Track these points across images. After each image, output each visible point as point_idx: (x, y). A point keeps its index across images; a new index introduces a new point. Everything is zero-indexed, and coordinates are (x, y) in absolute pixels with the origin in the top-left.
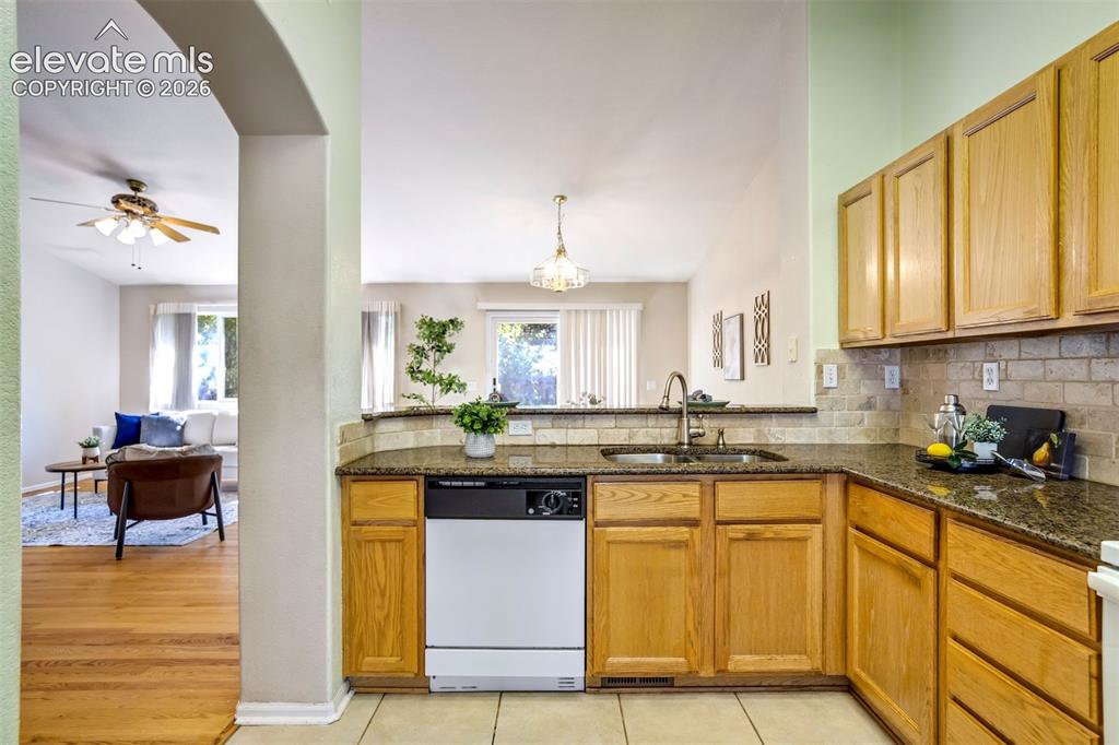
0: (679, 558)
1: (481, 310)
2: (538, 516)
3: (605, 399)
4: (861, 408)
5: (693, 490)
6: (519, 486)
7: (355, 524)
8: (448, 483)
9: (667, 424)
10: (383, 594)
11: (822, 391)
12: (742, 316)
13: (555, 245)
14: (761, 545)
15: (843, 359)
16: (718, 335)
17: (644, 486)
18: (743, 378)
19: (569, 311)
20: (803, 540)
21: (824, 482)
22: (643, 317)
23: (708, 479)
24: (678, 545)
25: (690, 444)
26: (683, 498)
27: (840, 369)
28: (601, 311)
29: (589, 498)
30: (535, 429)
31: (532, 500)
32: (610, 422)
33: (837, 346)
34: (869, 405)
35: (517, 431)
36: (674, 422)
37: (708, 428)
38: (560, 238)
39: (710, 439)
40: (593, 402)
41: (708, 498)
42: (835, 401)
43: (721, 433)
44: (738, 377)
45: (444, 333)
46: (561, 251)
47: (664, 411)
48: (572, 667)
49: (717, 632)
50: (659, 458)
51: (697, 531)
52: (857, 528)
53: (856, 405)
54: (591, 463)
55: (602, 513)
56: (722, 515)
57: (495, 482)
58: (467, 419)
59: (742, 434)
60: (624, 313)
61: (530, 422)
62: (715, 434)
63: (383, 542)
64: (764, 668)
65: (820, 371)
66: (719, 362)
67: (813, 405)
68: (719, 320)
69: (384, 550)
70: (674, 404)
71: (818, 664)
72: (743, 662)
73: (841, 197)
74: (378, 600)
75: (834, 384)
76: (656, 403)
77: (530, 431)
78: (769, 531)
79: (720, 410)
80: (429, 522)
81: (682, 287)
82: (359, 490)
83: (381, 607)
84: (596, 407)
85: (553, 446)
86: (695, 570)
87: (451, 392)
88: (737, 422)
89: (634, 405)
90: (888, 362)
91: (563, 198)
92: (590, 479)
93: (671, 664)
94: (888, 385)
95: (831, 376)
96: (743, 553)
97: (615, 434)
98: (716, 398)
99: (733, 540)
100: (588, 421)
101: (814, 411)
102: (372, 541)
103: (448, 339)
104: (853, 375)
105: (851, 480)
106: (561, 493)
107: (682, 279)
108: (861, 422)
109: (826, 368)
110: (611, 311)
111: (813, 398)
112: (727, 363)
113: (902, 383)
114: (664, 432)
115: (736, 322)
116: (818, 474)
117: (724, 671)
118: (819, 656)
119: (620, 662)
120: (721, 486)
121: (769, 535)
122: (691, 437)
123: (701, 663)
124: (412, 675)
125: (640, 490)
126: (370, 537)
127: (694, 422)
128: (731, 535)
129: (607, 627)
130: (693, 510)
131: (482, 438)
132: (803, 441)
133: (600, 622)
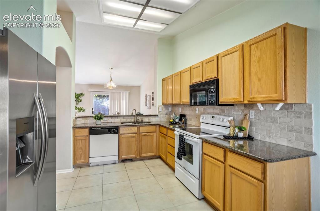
0: (134, 139)
1: (89, 91)
2: (110, 133)
3: (121, 113)
4: (165, 114)
5: (136, 128)
6: (107, 128)
7: (76, 137)
8: (94, 129)
9: (132, 118)
10: (81, 149)
11: (159, 112)
12: (150, 96)
13: (110, 79)
14: (147, 136)
15: (163, 106)
16: (146, 99)
17: (128, 128)
18: (150, 108)
19: (112, 92)
20: (153, 135)
21: (156, 126)
22: (130, 94)
23: (138, 126)
24: (134, 137)
25: (137, 121)
26: (134, 130)
27: (162, 108)
28: (120, 92)
29: (119, 130)
30: (108, 119)
31: (109, 131)
32: (122, 118)
33: (162, 104)
34: (167, 114)
35: (105, 120)
36: (134, 118)
37: (140, 119)
38: (111, 77)
39: (140, 120)
40: (118, 114)
41: (138, 129)
42: (161, 113)
43: (142, 119)
44: (149, 108)
45: (79, 96)
46: (111, 80)
47: (132, 116)
48: (116, 158)
49: (140, 151)
50: (131, 124)
51: (137, 134)
52: (161, 133)
53: (164, 114)
54: (119, 124)
55: (121, 132)
56: (140, 132)
57: (103, 128)
58: (97, 118)
59: (146, 119)
60: (125, 94)
61: (107, 118)
62: (141, 120)
63: (81, 140)
64: (147, 155)
65: (159, 108)
66: (146, 105)
67: (158, 114)
68: (146, 96)
69: (81, 141)
70: (134, 114)
71: (155, 154)
72: (144, 155)
73: (163, 79)
74: (80, 150)
75: (161, 111)
76: (130, 114)
77: (107, 120)
78: (148, 134)
79: (142, 115)
80: (90, 135)
81: (139, 87)
82: (77, 130)
83: (81, 151)
84: (118, 115)
85: (112, 122)
86: (136, 141)
87: (81, 112)
88: (145, 117)
89: (127, 115)
90: (170, 107)
91: (112, 68)
92: (119, 127)
93: (133, 156)
94: (170, 111)
95: (160, 110)
96: (144, 137)
97: (124, 120)
98: (142, 113)
99: (142, 136)
100: (118, 118)
101: (158, 115)
102: (79, 140)
103: (80, 98)
104: (164, 109)
105: (160, 126)
106: (114, 129)
107: (139, 86)
108: (165, 117)
109: (160, 108)
110: (122, 92)
111: (158, 113)
112: (147, 105)
113: (172, 110)
114: (132, 120)
115: (149, 97)
116: (155, 125)
117: (141, 156)
118: (155, 152)
119: (124, 157)
120: (140, 127)
121: (148, 135)
122: (137, 120)
123: (137, 156)
124: (87, 163)
125: (127, 128)
126: (79, 139)
127: (137, 117)
128: (142, 135)
129: (122, 151)
130: (136, 131)
131: (99, 121)
132: (156, 120)
133: (121, 150)
